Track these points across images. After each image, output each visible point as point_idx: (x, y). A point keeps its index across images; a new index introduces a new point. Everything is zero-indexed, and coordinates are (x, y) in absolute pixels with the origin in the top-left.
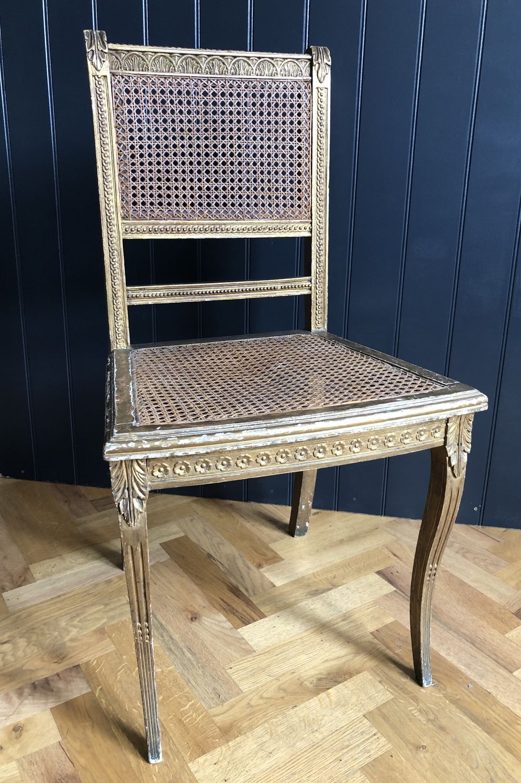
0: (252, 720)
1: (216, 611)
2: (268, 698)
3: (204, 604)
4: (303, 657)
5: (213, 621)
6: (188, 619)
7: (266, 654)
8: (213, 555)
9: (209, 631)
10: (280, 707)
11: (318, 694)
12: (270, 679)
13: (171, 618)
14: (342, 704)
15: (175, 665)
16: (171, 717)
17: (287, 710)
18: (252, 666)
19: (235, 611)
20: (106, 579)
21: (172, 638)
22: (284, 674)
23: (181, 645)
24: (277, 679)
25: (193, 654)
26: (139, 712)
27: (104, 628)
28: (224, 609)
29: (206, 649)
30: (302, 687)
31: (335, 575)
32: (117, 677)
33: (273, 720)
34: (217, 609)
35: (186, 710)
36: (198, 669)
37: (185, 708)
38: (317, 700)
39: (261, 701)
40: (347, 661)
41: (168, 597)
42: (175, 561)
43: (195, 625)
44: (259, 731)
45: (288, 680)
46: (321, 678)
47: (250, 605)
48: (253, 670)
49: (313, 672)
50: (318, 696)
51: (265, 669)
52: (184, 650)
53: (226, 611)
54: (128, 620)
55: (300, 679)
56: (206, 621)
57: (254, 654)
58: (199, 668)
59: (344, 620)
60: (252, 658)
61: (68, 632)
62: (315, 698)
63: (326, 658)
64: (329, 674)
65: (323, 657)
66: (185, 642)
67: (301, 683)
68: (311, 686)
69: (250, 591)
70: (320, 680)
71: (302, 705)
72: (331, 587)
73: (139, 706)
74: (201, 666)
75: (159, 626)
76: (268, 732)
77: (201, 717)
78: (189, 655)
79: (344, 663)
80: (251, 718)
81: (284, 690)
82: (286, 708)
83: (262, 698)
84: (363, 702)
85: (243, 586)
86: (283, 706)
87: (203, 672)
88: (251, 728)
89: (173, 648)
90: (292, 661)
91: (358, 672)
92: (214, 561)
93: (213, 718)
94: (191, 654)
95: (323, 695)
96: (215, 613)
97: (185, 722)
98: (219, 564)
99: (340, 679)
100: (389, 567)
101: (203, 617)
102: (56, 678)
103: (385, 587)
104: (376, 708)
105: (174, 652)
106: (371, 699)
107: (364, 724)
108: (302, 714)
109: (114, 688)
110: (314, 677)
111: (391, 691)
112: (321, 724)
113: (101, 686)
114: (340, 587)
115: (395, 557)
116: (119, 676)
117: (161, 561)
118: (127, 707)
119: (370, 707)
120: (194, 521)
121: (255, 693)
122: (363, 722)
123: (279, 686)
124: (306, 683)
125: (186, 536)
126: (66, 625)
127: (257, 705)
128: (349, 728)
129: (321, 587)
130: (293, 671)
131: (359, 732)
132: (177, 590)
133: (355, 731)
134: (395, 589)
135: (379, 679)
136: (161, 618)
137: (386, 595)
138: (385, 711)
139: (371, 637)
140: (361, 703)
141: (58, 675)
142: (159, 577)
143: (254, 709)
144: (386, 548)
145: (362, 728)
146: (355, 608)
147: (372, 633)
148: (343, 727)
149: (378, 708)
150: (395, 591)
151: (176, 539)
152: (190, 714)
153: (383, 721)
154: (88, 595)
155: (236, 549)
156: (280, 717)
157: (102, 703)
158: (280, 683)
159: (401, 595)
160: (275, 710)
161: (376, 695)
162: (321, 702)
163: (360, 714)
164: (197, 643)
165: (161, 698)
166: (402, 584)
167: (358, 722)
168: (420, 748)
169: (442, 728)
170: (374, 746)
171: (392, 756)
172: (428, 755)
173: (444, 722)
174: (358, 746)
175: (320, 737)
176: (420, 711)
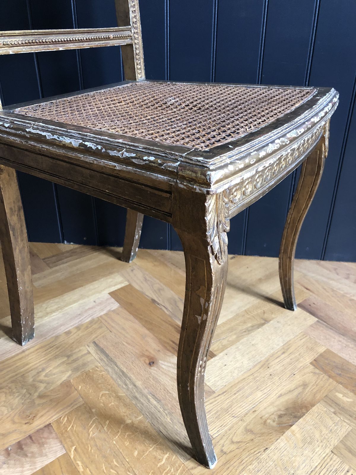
1: (170, 354)
2: (239, 442)
3: (157, 348)
4: (259, 394)
5: (170, 365)
6: (146, 364)
7: (225, 394)
8: (156, 300)
9: (168, 375)
10: (252, 451)
11: (284, 433)
12: (235, 420)
13: (131, 365)
14: (308, 441)
15: (143, 415)
17: (259, 454)
18: (215, 408)
20: (65, 331)
21: (135, 386)
22: (247, 414)
23: (146, 391)
24: (241, 420)
25: (159, 401)
26: (118, 473)
27: (70, 381)
29: (169, 394)
30: (266, 426)
31: (264, 310)
32: (89, 434)
33: (249, 467)
34: (171, 352)
35: (164, 464)
36: (166, 417)
37: (163, 463)
38: (285, 440)
39: (233, 447)
40: (299, 393)
41: (125, 343)
42: (125, 309)
43: (153, 370)
45: (252, 420)
46: (281, 414)
48: (217, 412)
49: (272, 409)
50: (284, 435)
51: (228, 409)
52: (149, 397)
54: (91, 371)
55: (263, 418)
56: (163, 364)
57: (215, 395)
58: (167, 415)
59: (284, 353)
60: (213, 400)
61: (36, 389)
62: (282, 437)
63: (280, 393)
64: (287, 409)
65: (276, 392)
66: (149, 388)
67: (265, 422)
68: (275, 424)
70: (280, 416)
71: (273, 447)
72: (263, 322)
73: (116, 466)
75: (121, 374)
77: (179, 471)
78: (155, 403)
79: (297, 396)
80: (229, 468)
81: (251, 431)
82: (258, 451)
83: (233, 442)
84: (327, 437)
86: (255, 449)
87: (171, 419)
89: (138, 397)
90: (250, 398)
91: (313, 405)
92: (158, 306)
93: (191, 471)
94: (156, 401)
95: (288, 433)
96: (169, 356)
98: (164, 308)
99: (299, 414)
100: (305, 300)
101: (160, 361)
102: (29, 441)
103: (309, 319)
104: (341, 442)
105: (140, 401)
106: (333, 433)
107: (335, 461)
108: (275, 457)
109: (88, 447)
110: (275, 414)
111: (347, 421)
112: (295, 466)
113: (75, 446)
114: (271, 322)
115: (307, 291)
116: (91, 433)
117: (112, 309)
118: (104, 468)
119: (335, 442)
120: (134, 271)
121: (225, 438)
122: (334, 459)
123: (246, 428)
124: (269, 421)
125: (130, 285)
126: (34, 381)
127: (231, 452)
128: (323, 467)
129: (255, 322)
130: (254, 410)
131: (333, 470)
132: (131, 336)
133: (329, 470)
134: (317, 319)
135: (333, 410)
136: (122, 366)
137: (311, 326)
138: (348, 443)
139: (312, 367)
140: (325, 438)
141: (30, 437)
142: (113, 324)
143: (228, 457)
144: (299, 283)
145: (334, 466)
146: (290, 341)
147: (311, 363)
148: (316, 467)
149: (342, 442)
150: (318, 321)
151: (122, 288)
152: (168, 469)
153: (350, 455)
154: (50, 348)
155: (174, 292)
156: (255, 463)
157: (78, 466)
158: (245, 424)
159: (324, 325)
160: (249, 455)
161: (336, 428)
162: (288, 442)
163: (328, 451)
164: (159, 389)
165: (136, 453)
166: (322, 314)
167: (328, 460)
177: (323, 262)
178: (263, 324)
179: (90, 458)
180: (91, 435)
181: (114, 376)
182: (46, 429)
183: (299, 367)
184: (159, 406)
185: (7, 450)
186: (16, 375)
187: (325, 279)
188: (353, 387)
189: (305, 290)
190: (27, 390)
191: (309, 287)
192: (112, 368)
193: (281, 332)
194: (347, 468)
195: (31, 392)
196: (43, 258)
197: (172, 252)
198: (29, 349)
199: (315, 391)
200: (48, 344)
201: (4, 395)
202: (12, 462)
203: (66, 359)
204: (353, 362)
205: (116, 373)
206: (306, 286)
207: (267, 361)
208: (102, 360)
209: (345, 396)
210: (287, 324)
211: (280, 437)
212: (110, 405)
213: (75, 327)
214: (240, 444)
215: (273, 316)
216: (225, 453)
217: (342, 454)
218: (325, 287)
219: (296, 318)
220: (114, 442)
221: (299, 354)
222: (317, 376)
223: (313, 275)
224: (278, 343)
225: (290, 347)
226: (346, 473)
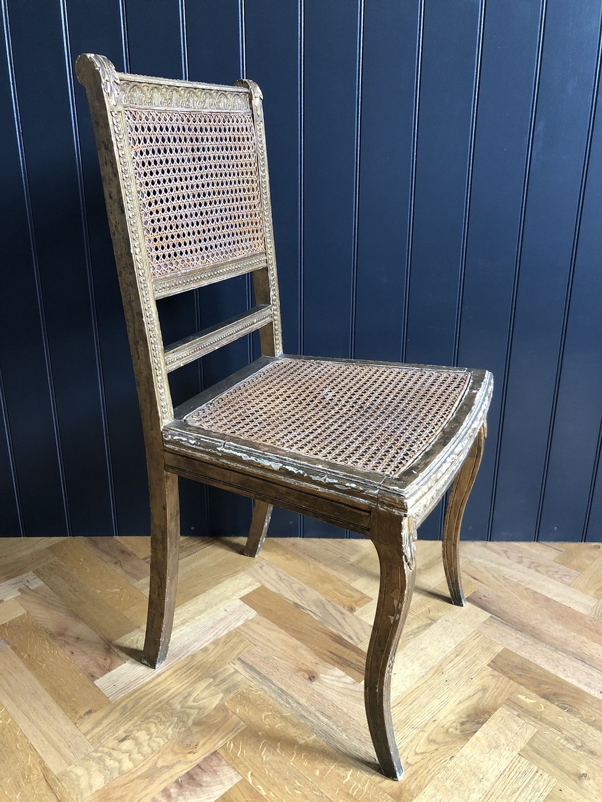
0: (418, 779)
1: (330, 666)
2: (423, 753)
3: (314, 661)
4: (436, 702)
5: (333, 678)
6: (306, 679)
7: (399, 705)
8: (300, 603)
9: (334, 690)
10: (438, 761)
11: (468, 740)
12: (415, 731)
13: (289, 681)
14: (494, 746)
15: (316, 734)
16: (337, 791)
17: (446, 762)
19: (349, 663)
20: (200, 648)
21: (299, 704)
22: (427, 724)
23: (312, 709)
24: (422, 731)
25: (329, 718)
26: (303, 793)
27: (224, 704)
28: (338, 663)
29: (339, 710)
30: (449, 734)
31: (428, 608)
32: (262, 758)
33: (438, 776)
34: (331, 664)
35: (349, 781)
37: (348, 779)
38: (470, 746)
39: (419, 758)
40: (479, 699)
41: (275, 658)
42: (264, 616)
43: (315, 685)
44: (429, 790)
45: (433, 731)
46: (463, 722)
47: (361, 654)
49: (453, 718)
50: (469, 742)
51: (406, 721)
52: (317, 714)
53: (341, 665)
54: (245, 691)
55: (444, 727)
56: (325, 678)
58: (341, 732)
59: (457, 655)
61: (188, 715)
62: (467, 745)
63: (459, 700)
64: (468, 716)
65: (454, 699)
66: (315, 705)
67: (447, 730)
68: (458, 732)
69: (354, 638)
70: (462, 724)
71: (458, 755)
72: (430, 622)
73: (299, 786)
74: (343, 729)
75: (280, 692)
76: (438, 790)
77: (366, 786)
78: (326, 720)
79: (478, 702)
80: (416, 778)
81: (434, 741)
82: (444, 760)
83: (416, 754)
84: (512, 741)
85: (345, 634)
86: (441, 759)
87: (347, 736)
88: (420, 789)
89: (305, 715)
90: (428, 708)
91: (495, 710)
92: (304, 611)
93: (379, 784)
94: (326, 718)
95: (473, 739)
96: (330, 669)
97: (353, 795)
98: (310, 613)
99: (481, 720)
100: (474, 592)
101: (321, 675)
102: (198, 770)
103: (481, 614)
104: (527, 744)
105: (308, 719)
106: (518, 736)
107: (523, 763)
108: (462, 765)
109: (265, 771)
110: (456, 721)
111: (532, 723)
112: (484, 771)
113: (251, 771)
114: (439, 621)
115: (475, 581)
116: (264, 757)
117: (250, 619)
118: (288, 789)
119: (521, 744)
120: (263, 567)
121: (408, 750)
122: (521, 762)
123: (428, 738)
124: (451, 730)
125: (263, 588)
126: (182, 707)
127: (416, 763)
128: (511, 770)
129: (421, 623)
130: (434, 719)
131: (522, 772)
132: (281, 649)
133: (518, 772)
134: (490, 615)
135: (516, 713)
136: (278, 683)
137: (484, 623)
138: (536, 745)
139: (490, 669)
140: (511, 742)
141: (199, 766)
142: (256, 637)
143: (415, 768)
144: (464, 572)
145: (522, 768)
146: (462, 641)
147: (489, 665)
148: (505, 770)
149: (529, 744)
150: (491, 616)
151: (254, 591)
152: (355, 785)
153: (538, 756)
154: (189, 669)
155: (320, 593)
156: (443, 772)
157: (260, 790)
158: (426, 735)
159: (498, 620)
160: (435, 765)
161: (521, 730)
162: (474, 748)
163: (515, 754)
164: (326, 705)
165: (317, 773)
166: (495, 608)
167: (517, 763)
168: (582, 776)
169: (592, 753)
170: (541, 783)
171: (561, 790)
172: (591, 781)
173: (592, 746)
174: (527, 786)
175: (489, 785)
176: (566, 739)
177: (490, 544)
178: (430, 625)
179: (269, 781)
180: (264, 759)
181: (273, 695)
182: (213, 757)
183: (476, 669)
184: (331, 724)
185: (177, 782)
186: (160, 702)
187: (494, 566)
188: (536, 687)
189: (473, 580)
190: (178, 718)
191: (477, 577)
192: (269, 686)
193: (451, 632)
194: (536, 768)
195: (183, 720)
196: (143, 557)
197: (305, 539)
198: (164, 672)
199: (495, 694)
200: (186, 665)
201: (154, 725)
202: (187, 793)
203: (211, 680)
204: (534, 661)
205: (275, 692)
206: (473, 576)
207: (441, 666)
208: (254, 678)
209: (528, 698)
210: (457, 622)
211: (464, 744)
212: (277, 726)
213: (211, 643)
214: (425, 754)
215: (440, 614)
216: (411, 765)
217: (529, 756)
218: (496, 576)
219: (466, 614)
220: (292, 764)
221: (475, 656)
222: (497, 678)
223: (481, 561)
224: (449, 645)
225: (464, 648)
226: (535, 774)
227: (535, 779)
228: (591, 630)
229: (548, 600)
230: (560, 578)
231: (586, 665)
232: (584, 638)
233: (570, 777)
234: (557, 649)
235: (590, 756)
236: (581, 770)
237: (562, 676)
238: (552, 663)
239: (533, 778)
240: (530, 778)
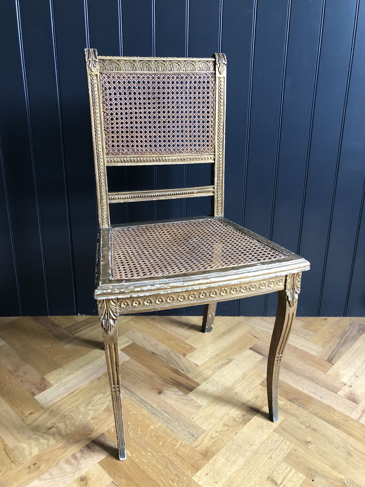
0: (217, 446)
1: (171, 386)
2: (221, 431)
3: (162, 383)
5: (171, 392)
6: (157, 393)
7: (209, 406)
8: (155, 352)
9: (172, 399)
10: (229, 435)
11: (246, 424)
12: (217, 420)
13: (147, 395)
14: (260, 427)
15: (161, 422)
16: (171, 453)
17: (233, 436)
18: (204, 415)
19: (182, 384)
20: (97, 377)
21: (152, 407)
22: (223, 416)
23: (159, 409)
24: (221, 420)
25: (169, 414)
26: (152, 454)
27: (109, 408)
28: (175, 384)
29: (175, 410)
30: (236, 421)
31: (228, 353)
32: (130, 436)
33: (228, 443)
36: (175, 422)
37: (177, 446)
38: (247, 427)
39: (217, 434)
40: (254, 402)
41: (139, 382)
42: (134, 359)
43: (162, 397)
44: (223, 451)
45: (227, 419)
46: (244, 414)
47: (188, 379)
48: (206, 417)
49: (238, 412)
50: (246, 425)
51: (212, 415)
52: (162, 412)
53: (177, 385)
55: (232, 419)
56: (167, 393)
57: (203, 408)
58: (175, 421)
59: (243, 379)
60: (202, 410)
61: (88, 414)
62: (245, 427)
66: (161, 407)
67: (235, 419)
68: (240, 420)
69: (185, 371)
70: (243, 416)
71: (240, 432)
72: (229, 361)
73: (150, 451)
74: (176, 420)
75: (141, 401)
76: (228, 451)
77: (188, 450)
80: (216, 445)
81: (227, 425)
82: (232, 435)
83: (217, 432)
85: (180, 368)
87: (178, 423)
88: (218, 450)
89: (155, 413)
91: (262, 408)
92: (157, 356)
93: (195, 449)
94: (167, 414)
95: (248, 424)
96: (171, 388)
97: (180, 454)
98: (161, 357)
99: (254, 413)
100: (255, 345)
101: (165, 391)
102: (93, 444)
103: (258, 357)
104: (278, 425)
105: (157, 415)
107: (275, 436)
108: (242, 437)
109: (131, 443)
110: (240, 414)
111: (282, 414)
112: (254, 440)
114: (233, 361)
115: (256, 338)
116: (131, 435)
117: (126, 361)
118: (143, 452)
119: (275, 426)
120: (135, 333)
121: (212, 430)
122: (275, 435)
123: (224, 424)
124: (237, 419)
125: (134, 343)
126: (85, 410)
127: (216, 437)
128: (269, 440)
129: (223, 362)
130: (227, 414)
131: (275, 441)
132: (143, 377)
133: (273, 440)
134: (263, 357)
136: (141, 396)
137: (259, 361)
138: (283, 426)
139: (261, 386)
140: (270, 425)
142: (129, 371)
143: (215, 440)
145: (275, 438)
146: (246, 372)
147: (260, 384)
148: (265, 440)
150: (263, 358)
151: (129, 346)
152: (181, 449)
153: (284, 432)
154: (90, 389)
155: (167, 346)
156: (231, 441)
158: (223, 422)
160: (227, 438)
162: (249, 428)
163: (271, 431)
164: (168, 407)
165: (161, 443)
166: (266, 353)
167: (272, 436)
168: (307, 443)
169: (314, 430)
170: (285, 447)
171: (296, 450)
172: (313, 445)
173: (314, 426)
174: (277, 448)
175: (256, 447)
176: (300, 422)
177: (265, 318)
178: (229, 363)
179: (133, 448)
180: (131, 437)
181: (137, 403)
182: (102, 436)
183: (253, 387)
184: (169, 417)
185: (80, 450)
186: (72, 407)
187: (267, 330)
188: (285, 395)
189: (254, 338)
190: (82, 415)
191: (256, 336)
192: (135, 398)
193: (240, 366)
194: (282, 438)
195: (86, 417)
196: (65, 327)
197: (160, 316)
198: (75, 391)
199: (262, 400)
200: (88, 387)
201: (68, 420)
202: (86, 456)
203: (102, 395)
204: (286, 381)
205: (138, 401)
206: (254, 335)
207: (233, 385)
208: (127, 393)
209: (281, 401)
210: (244, 361)
211: (244, 426)
212: (139, 419)
213: (103, 374)
214: (221, 432)
215: (235, 357)
216: (213, 438)
217: (279, 432)
218: (267, 335)
219: (249, 357)
220: (146, 439)
221: (253, 380)
222: (264, 391)
223: (259, 327)
224: (239, 373)
225: (247, 375)
226: (282, 442)
227: (282, 444)
228: (318, 364)
229: (296, 348)
230: (303, 336)
231: (314, 383)
232: (314, 369)
233: (301, 443)
234: (299, 375)
235: (313, 431)
236: (307, 439)
237: (300, 389)
238: (295, 382)
239: (280, 444)
240: (279, 444)
